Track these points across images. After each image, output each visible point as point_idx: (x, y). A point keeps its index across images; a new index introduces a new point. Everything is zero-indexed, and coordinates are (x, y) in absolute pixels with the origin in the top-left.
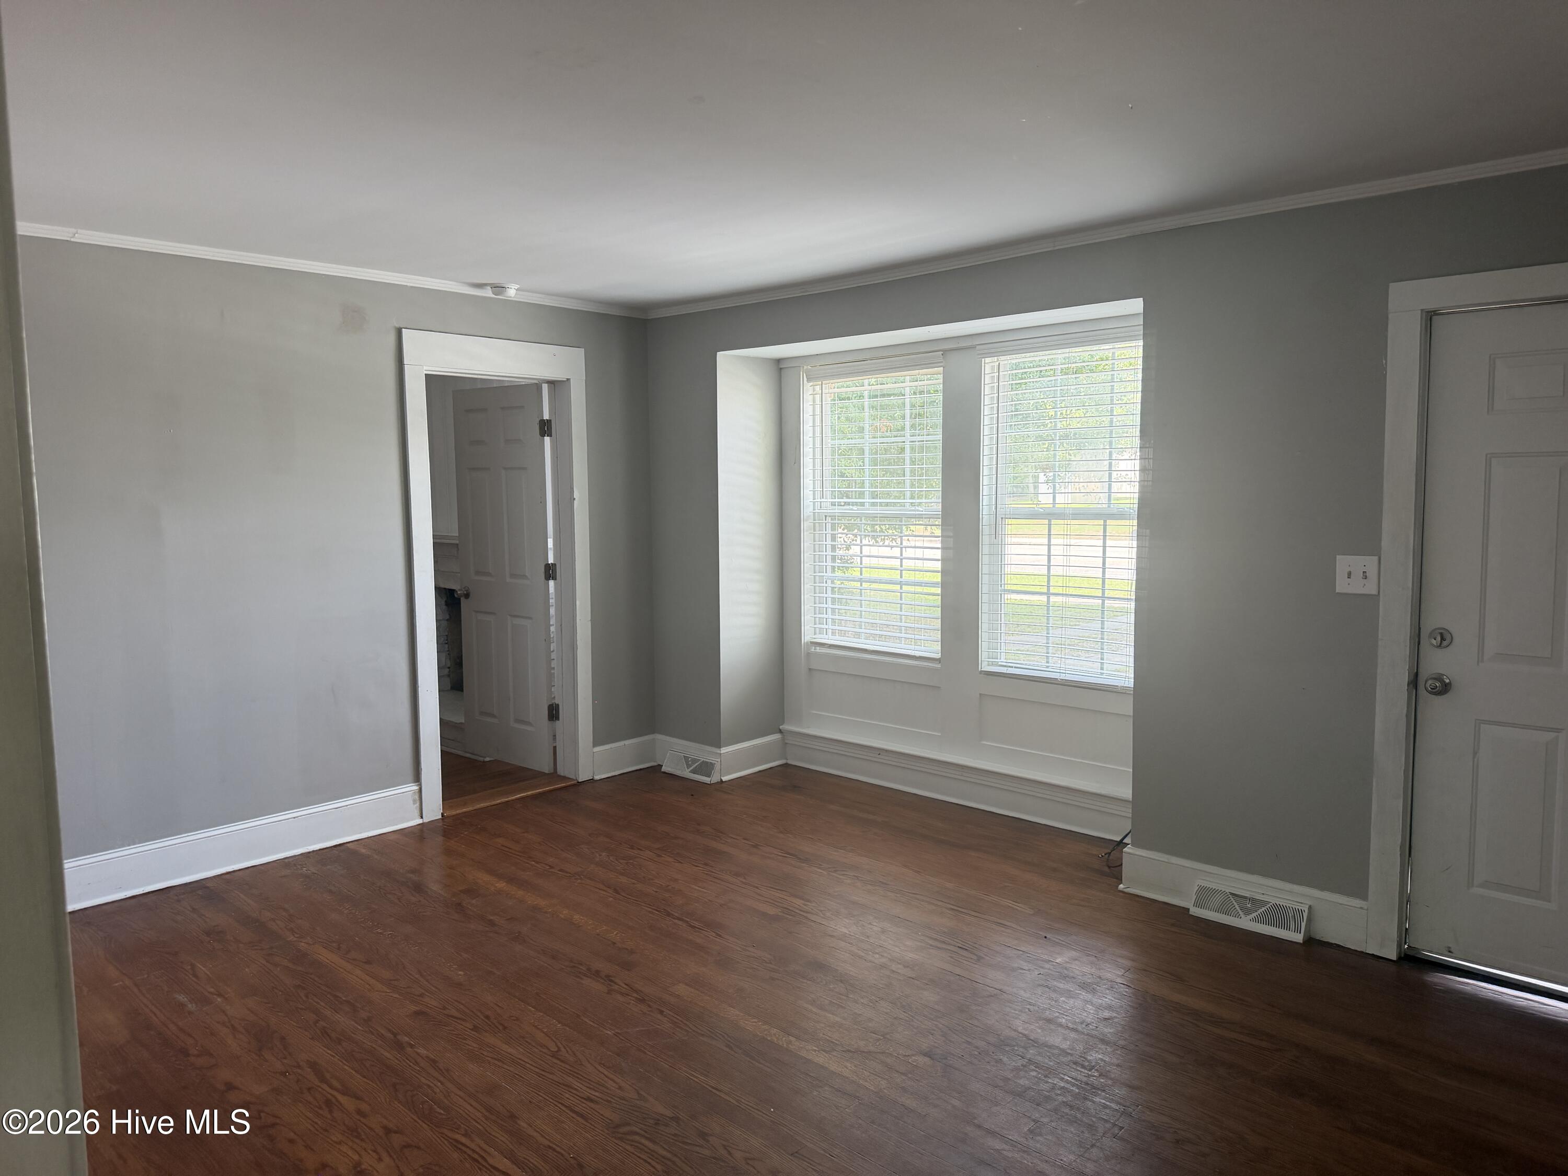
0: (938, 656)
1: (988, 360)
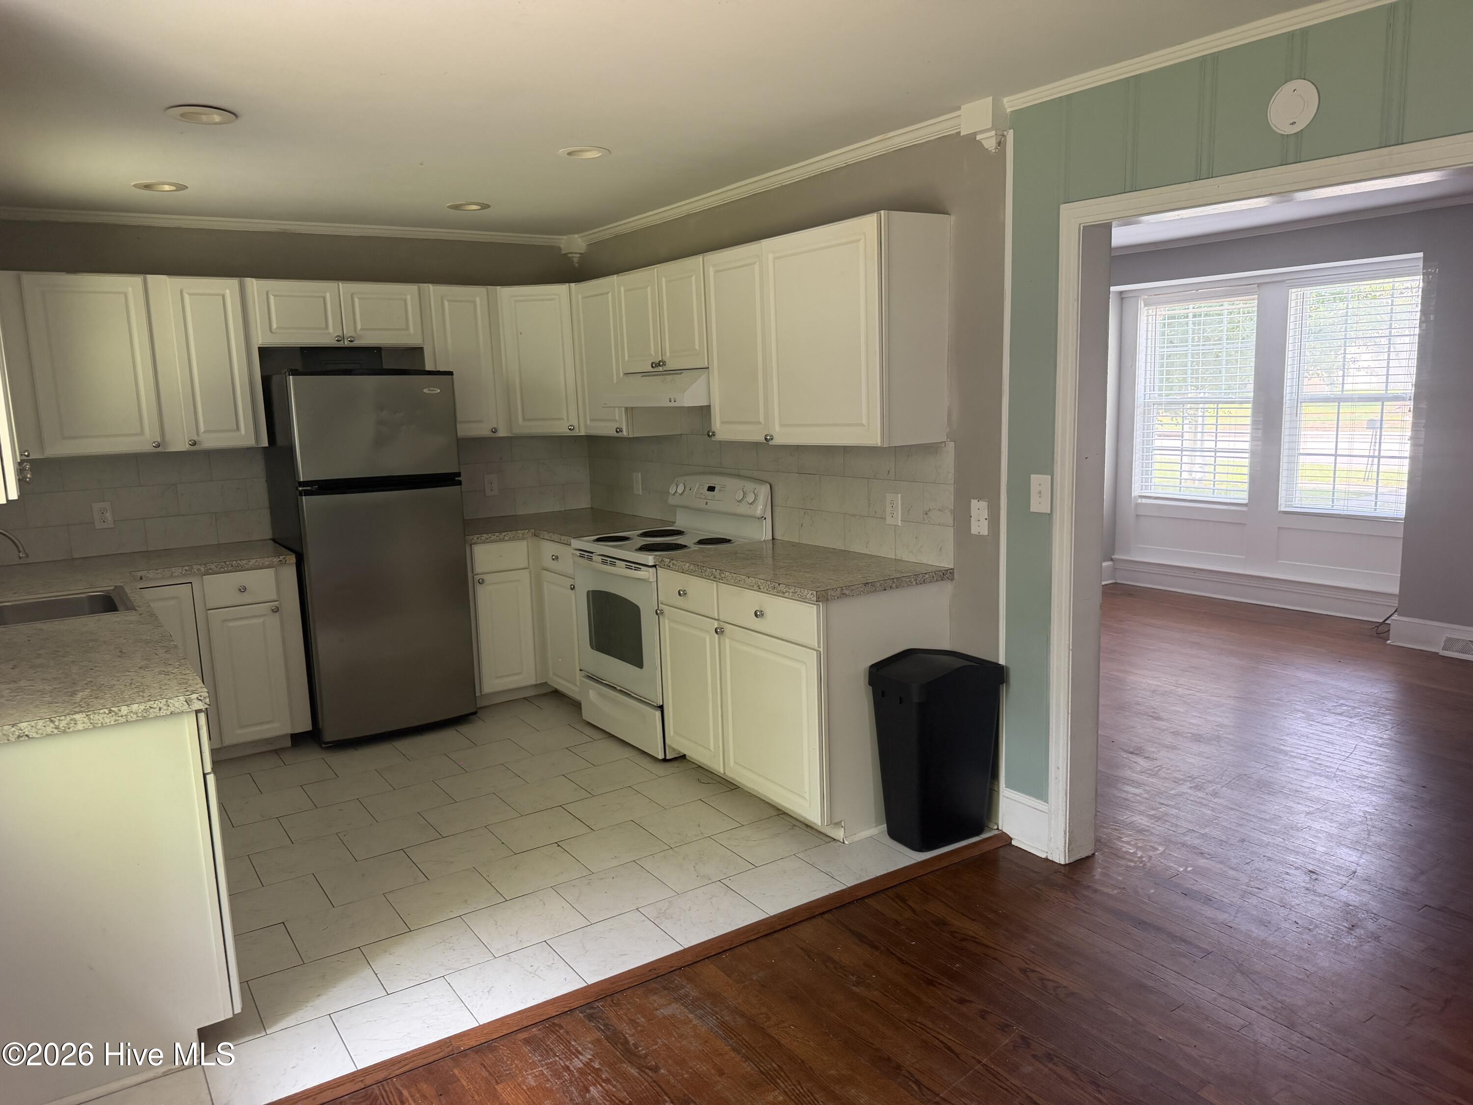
0: (1246, 501)
1: (1294, 290)
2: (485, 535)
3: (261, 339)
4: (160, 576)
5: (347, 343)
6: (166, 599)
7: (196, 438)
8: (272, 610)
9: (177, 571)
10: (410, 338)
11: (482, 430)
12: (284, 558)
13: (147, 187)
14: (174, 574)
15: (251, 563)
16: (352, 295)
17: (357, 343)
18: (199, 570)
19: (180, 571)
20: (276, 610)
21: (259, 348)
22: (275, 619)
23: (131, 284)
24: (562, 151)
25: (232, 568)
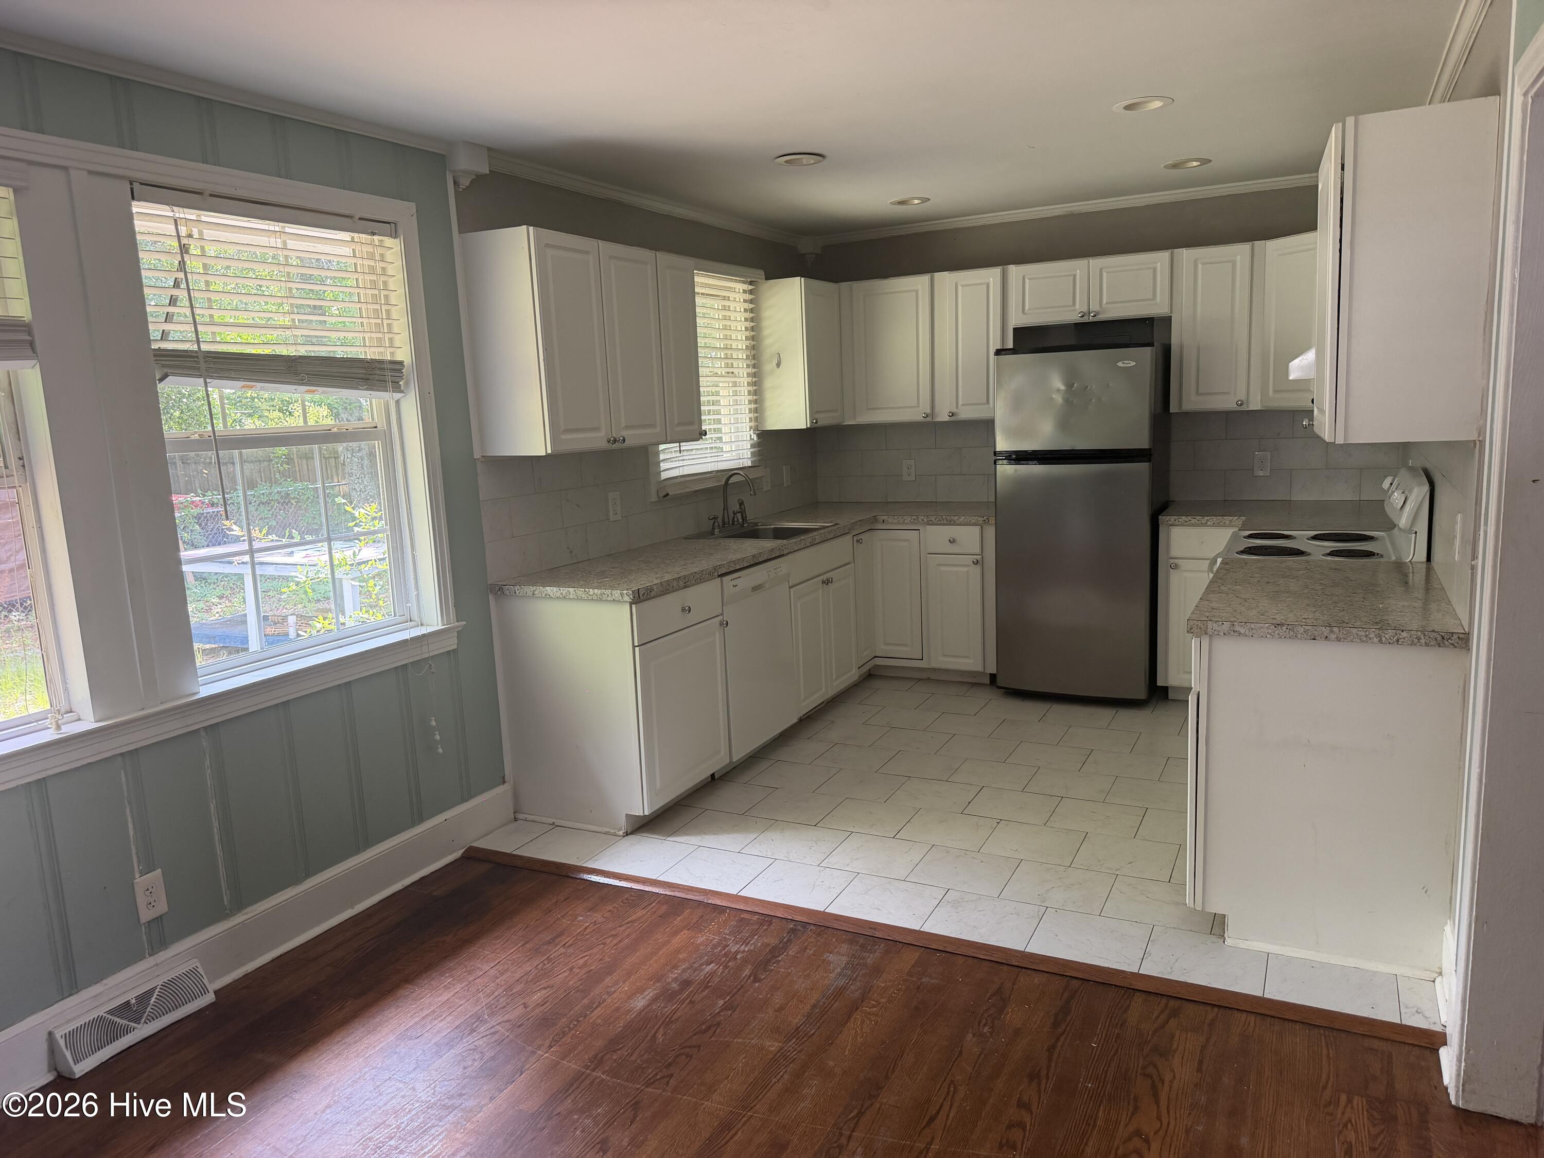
2: (1183, 517)
3: (1017, 319)
4: (896, 521)
5: (1091, 319)
6: (901, 540)
7: (954, 410)
8: (973, 561)
9: (908, 519)
10: (1157, 308)
11: (1228, 403)
12: (987, 519)
13: (901, 203)
14: (906, 521)
15: (961, 520)
16: (1101, 270)
17: (1102, 317)
18: (923, 520)
19: (910, 519)
20: (976, 563)
21: (1014, 329)
22: (978, 569)
23: (920, 282)
24: (1118, 107)
25: (946, 522)
